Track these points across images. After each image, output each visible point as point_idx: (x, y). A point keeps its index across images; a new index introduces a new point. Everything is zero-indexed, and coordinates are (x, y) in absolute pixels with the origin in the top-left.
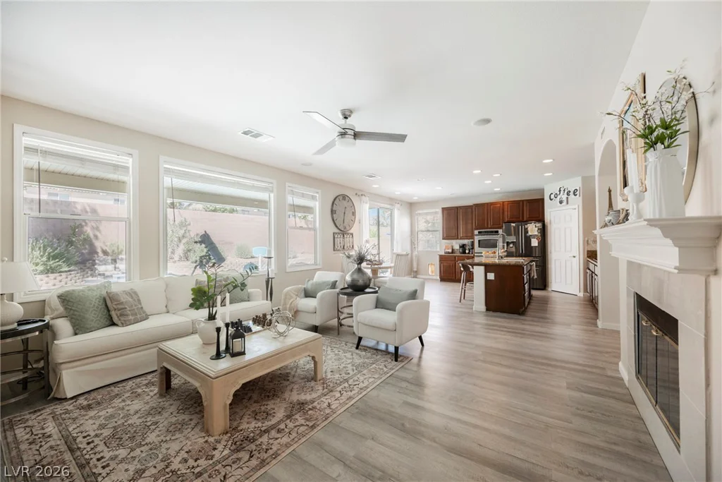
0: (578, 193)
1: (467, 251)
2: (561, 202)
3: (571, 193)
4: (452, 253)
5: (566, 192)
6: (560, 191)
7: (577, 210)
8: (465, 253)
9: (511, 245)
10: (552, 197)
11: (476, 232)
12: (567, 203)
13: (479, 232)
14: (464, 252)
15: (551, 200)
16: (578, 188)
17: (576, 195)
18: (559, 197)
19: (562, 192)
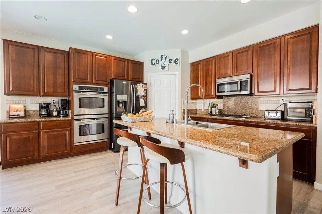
0: (178, 62)
1: (55, 113)
2: (163, 68)
3: (173, 61)
4: (25, 117)
5: (168, 60)
6: (162, 58)
7: (177, 76)
8: (52, 116)
9: (121, 105)
10: (154, 62)
11: (76, 87)
12: (168, 70)
13: (80, 88)
14: (49, 115)
15: (153, 65)
16: (179, 58)
17: (177, 64)
18: (160, 63)
19: (164, 59)
